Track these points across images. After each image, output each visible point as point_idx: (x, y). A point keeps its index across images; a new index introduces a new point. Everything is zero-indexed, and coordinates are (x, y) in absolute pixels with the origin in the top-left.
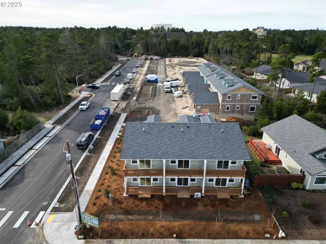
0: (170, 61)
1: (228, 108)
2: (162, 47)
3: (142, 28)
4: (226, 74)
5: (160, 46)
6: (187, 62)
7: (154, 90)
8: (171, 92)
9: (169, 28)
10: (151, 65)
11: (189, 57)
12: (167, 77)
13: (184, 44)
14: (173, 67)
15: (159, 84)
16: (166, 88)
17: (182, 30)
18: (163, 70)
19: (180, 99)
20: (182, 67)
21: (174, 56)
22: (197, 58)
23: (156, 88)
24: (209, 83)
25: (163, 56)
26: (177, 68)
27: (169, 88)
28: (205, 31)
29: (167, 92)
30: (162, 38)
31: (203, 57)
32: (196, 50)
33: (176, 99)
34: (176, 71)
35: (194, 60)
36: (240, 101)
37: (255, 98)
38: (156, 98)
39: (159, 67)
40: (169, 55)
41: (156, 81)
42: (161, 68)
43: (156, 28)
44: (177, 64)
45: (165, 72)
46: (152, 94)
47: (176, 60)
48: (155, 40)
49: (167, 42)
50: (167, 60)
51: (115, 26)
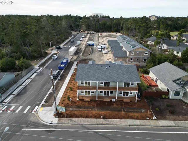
0: (101, 34)
1: (132, 59)
2: (97, 26)
3: (85, 16)
4: (132, 41)
5: (95, 26)
6: (111, 35)
7: (92, 50)
8: (101, 51)
9: (100, 16)
10: (90, 37)
11: (112, 32)
12: (99, 43)
13: (109, 25)
14: (102, 37)
15: (95, 47)
16: (99, 49)
17: (108, 17)
18: (97, 40)
19: (106, 55)
20: (108, 38)
21: (103, 31)
22: (116, 33)
23: (93, 49)
24: (122, 46)
25: (97, 31)
26: (105, 38)
27: (100, 49)
28: (121, 17)
29: (99, 51)
30: (97, 21)
31: (120, 32)
32: (116, 28)
33: (104, 54)
34: (105, 40)
35: (115, 34)
36: (139, 55)
37: (147, 54)
38: (93, 54)
39: (95, 38)
40: (101, 31)
41: (93, 45)
42: (96, 38)
43: (93, 16)
44: (105, 36)
45: (98, 40)
46: (91, 52)
47: (104, 34)
48: (93, 22)
49: (99, 23)
50: (99, 34)
51: (70, 15)
